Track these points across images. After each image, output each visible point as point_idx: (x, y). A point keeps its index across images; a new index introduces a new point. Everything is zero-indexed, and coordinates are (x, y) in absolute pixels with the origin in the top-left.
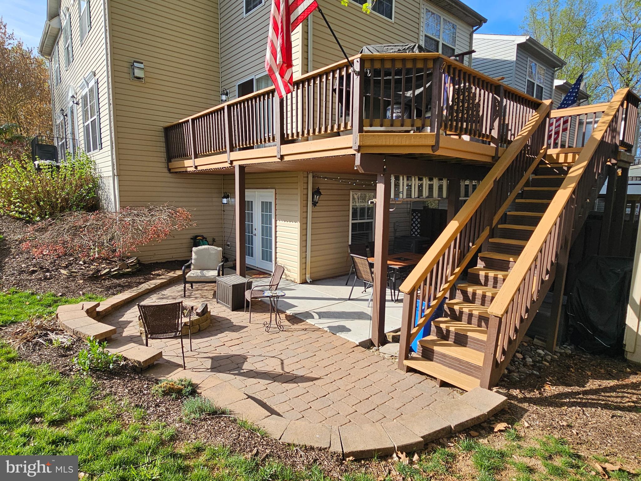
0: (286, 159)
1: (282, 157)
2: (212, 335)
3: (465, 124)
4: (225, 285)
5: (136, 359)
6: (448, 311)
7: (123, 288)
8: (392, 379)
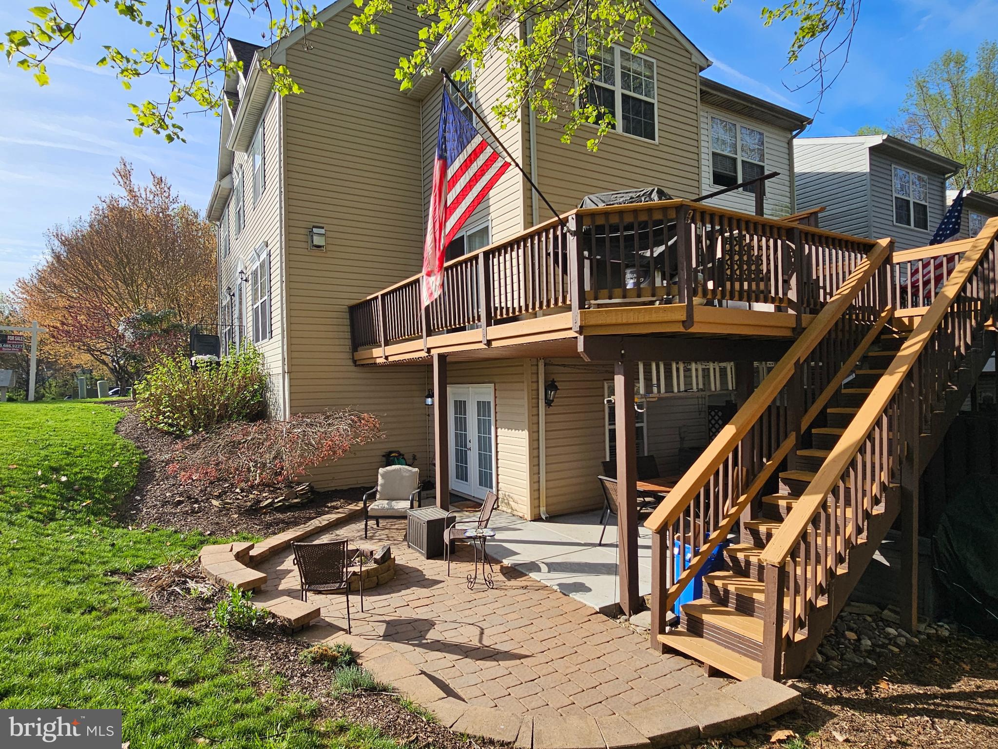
0: (495, 344)
1: (489, 343)
2: (394, 592)
3: (746, 284)
4: (418, 520)
5: (286, 616)
6: (728, 560)
7: (288, 525)
8: (638, 662)
